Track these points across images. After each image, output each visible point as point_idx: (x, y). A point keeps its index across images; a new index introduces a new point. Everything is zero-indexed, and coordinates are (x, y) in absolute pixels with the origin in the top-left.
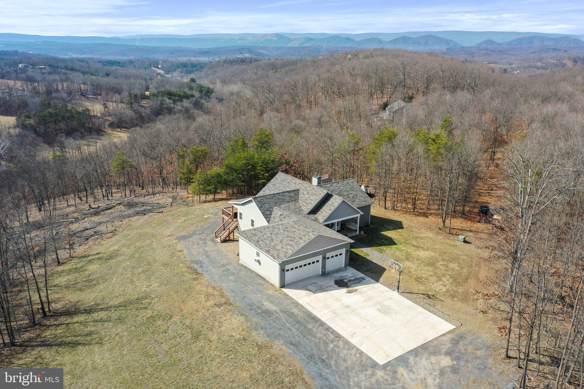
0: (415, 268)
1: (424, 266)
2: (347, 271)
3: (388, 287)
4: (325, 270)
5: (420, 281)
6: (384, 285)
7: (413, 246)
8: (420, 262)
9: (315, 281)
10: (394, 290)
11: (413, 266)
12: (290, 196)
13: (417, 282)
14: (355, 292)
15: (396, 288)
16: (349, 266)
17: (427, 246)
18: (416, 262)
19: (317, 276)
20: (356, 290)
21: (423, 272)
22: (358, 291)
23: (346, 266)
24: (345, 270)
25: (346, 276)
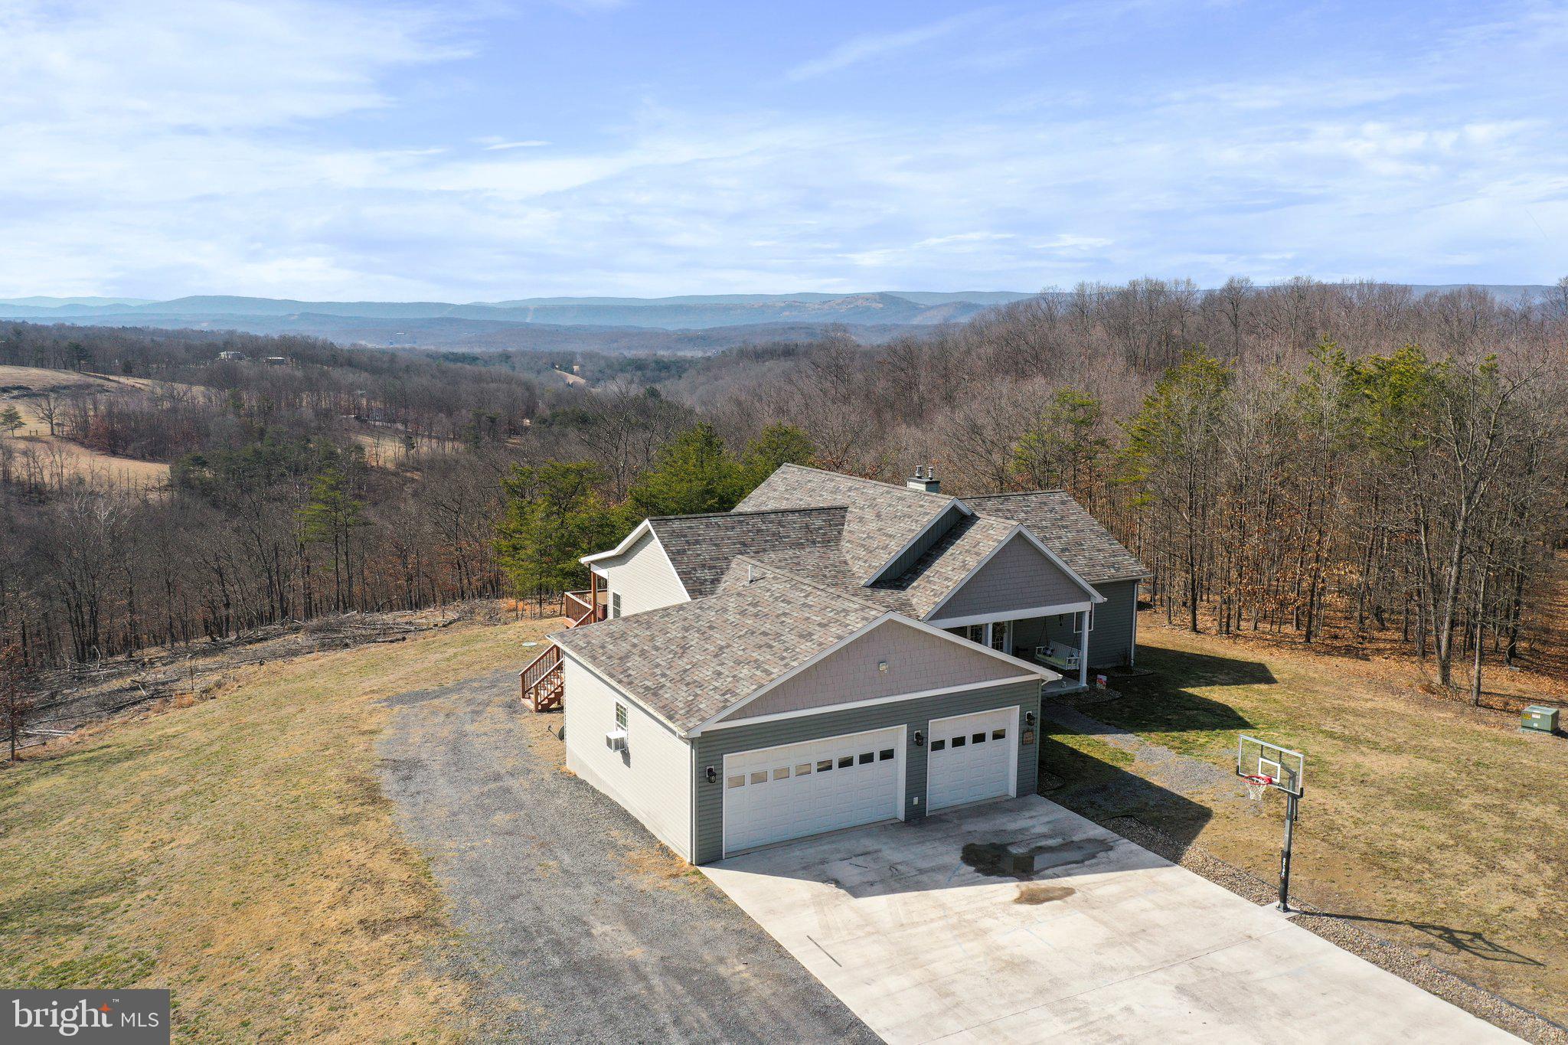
0: (1354, 813)
1: (1398, 807)
2: (1027, 814)
3: (1232, 887)
4: (923, 800)
5: (1390, 864)
6: (1208, 877)
7: (1331, 735)
8: (1373, 791)
9: (869, 844)
10: (1259, 900)
11: (1343, 803)
12: (807, 527)
13: (1376, 872)
14: (1060, 898)
15: (1273, 893)
16: (1041, 792)
17: (1394, 739)
18: (1353, 789)
19: (885, 827)
20: (1069, 892)
21: (1399, 831)
22: (1078, 895)
23: (1022, 791)
24: (1021, 809)
25: (1022, 831)
